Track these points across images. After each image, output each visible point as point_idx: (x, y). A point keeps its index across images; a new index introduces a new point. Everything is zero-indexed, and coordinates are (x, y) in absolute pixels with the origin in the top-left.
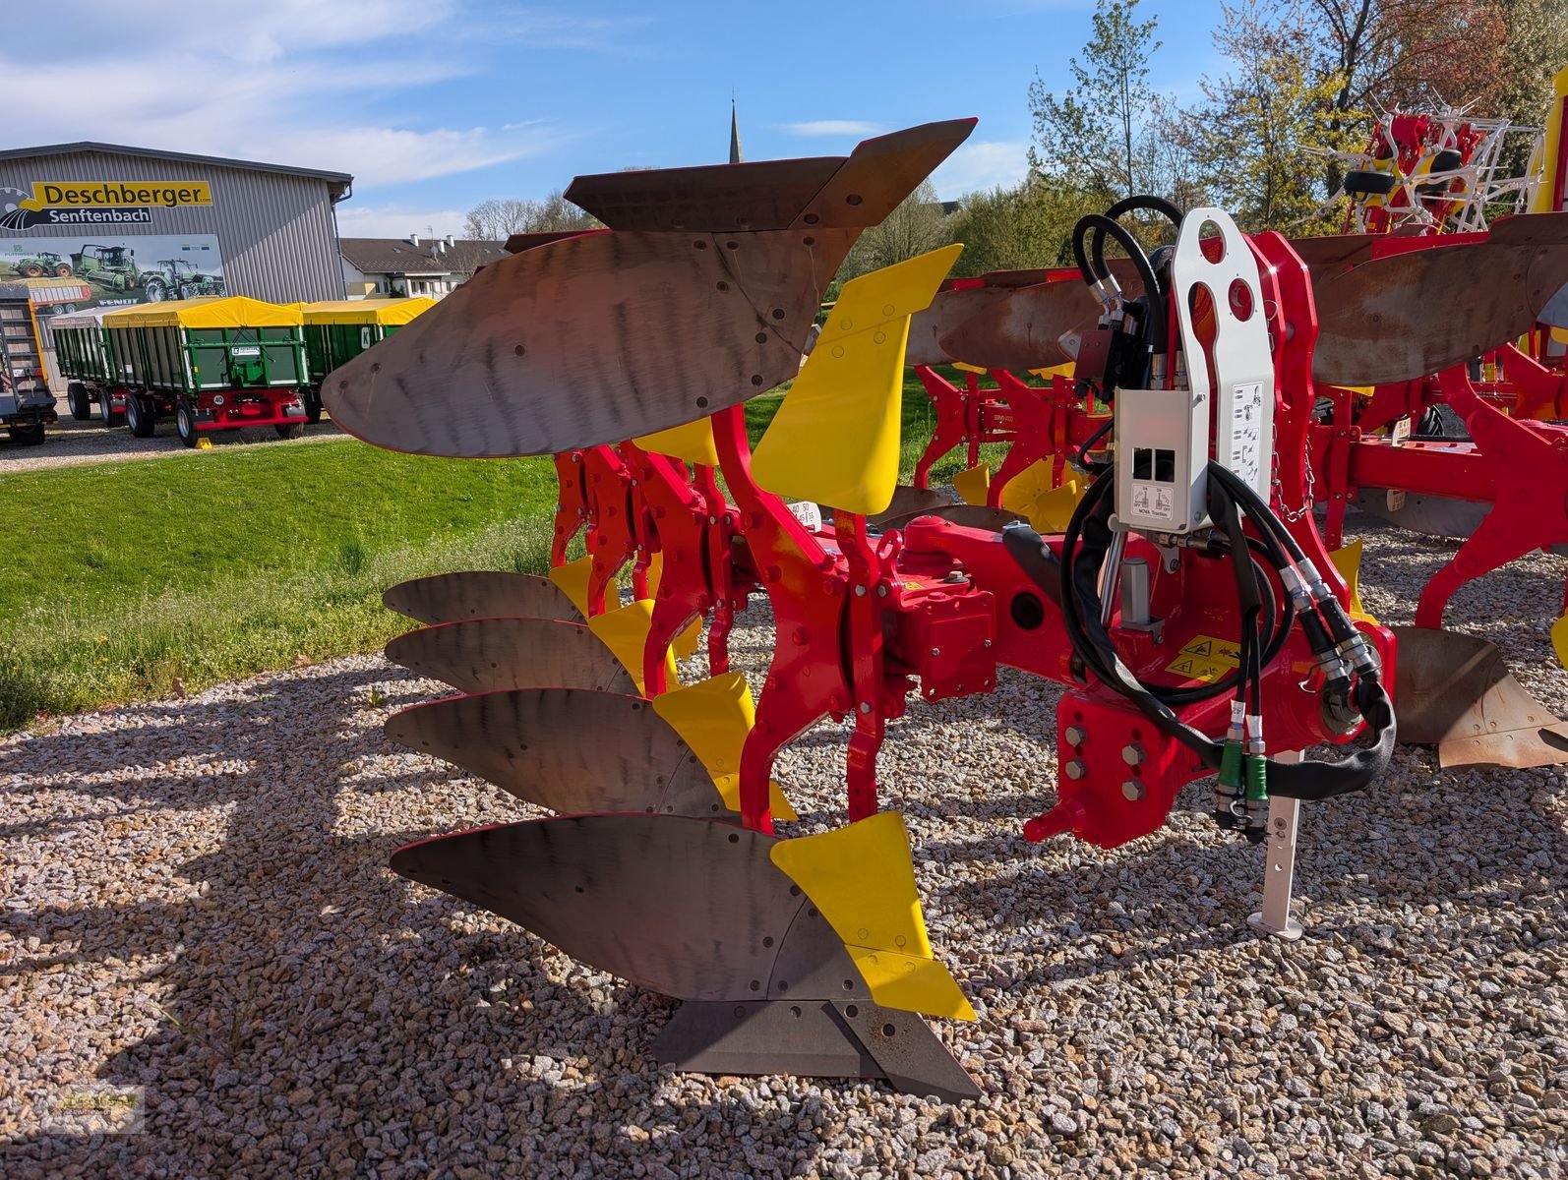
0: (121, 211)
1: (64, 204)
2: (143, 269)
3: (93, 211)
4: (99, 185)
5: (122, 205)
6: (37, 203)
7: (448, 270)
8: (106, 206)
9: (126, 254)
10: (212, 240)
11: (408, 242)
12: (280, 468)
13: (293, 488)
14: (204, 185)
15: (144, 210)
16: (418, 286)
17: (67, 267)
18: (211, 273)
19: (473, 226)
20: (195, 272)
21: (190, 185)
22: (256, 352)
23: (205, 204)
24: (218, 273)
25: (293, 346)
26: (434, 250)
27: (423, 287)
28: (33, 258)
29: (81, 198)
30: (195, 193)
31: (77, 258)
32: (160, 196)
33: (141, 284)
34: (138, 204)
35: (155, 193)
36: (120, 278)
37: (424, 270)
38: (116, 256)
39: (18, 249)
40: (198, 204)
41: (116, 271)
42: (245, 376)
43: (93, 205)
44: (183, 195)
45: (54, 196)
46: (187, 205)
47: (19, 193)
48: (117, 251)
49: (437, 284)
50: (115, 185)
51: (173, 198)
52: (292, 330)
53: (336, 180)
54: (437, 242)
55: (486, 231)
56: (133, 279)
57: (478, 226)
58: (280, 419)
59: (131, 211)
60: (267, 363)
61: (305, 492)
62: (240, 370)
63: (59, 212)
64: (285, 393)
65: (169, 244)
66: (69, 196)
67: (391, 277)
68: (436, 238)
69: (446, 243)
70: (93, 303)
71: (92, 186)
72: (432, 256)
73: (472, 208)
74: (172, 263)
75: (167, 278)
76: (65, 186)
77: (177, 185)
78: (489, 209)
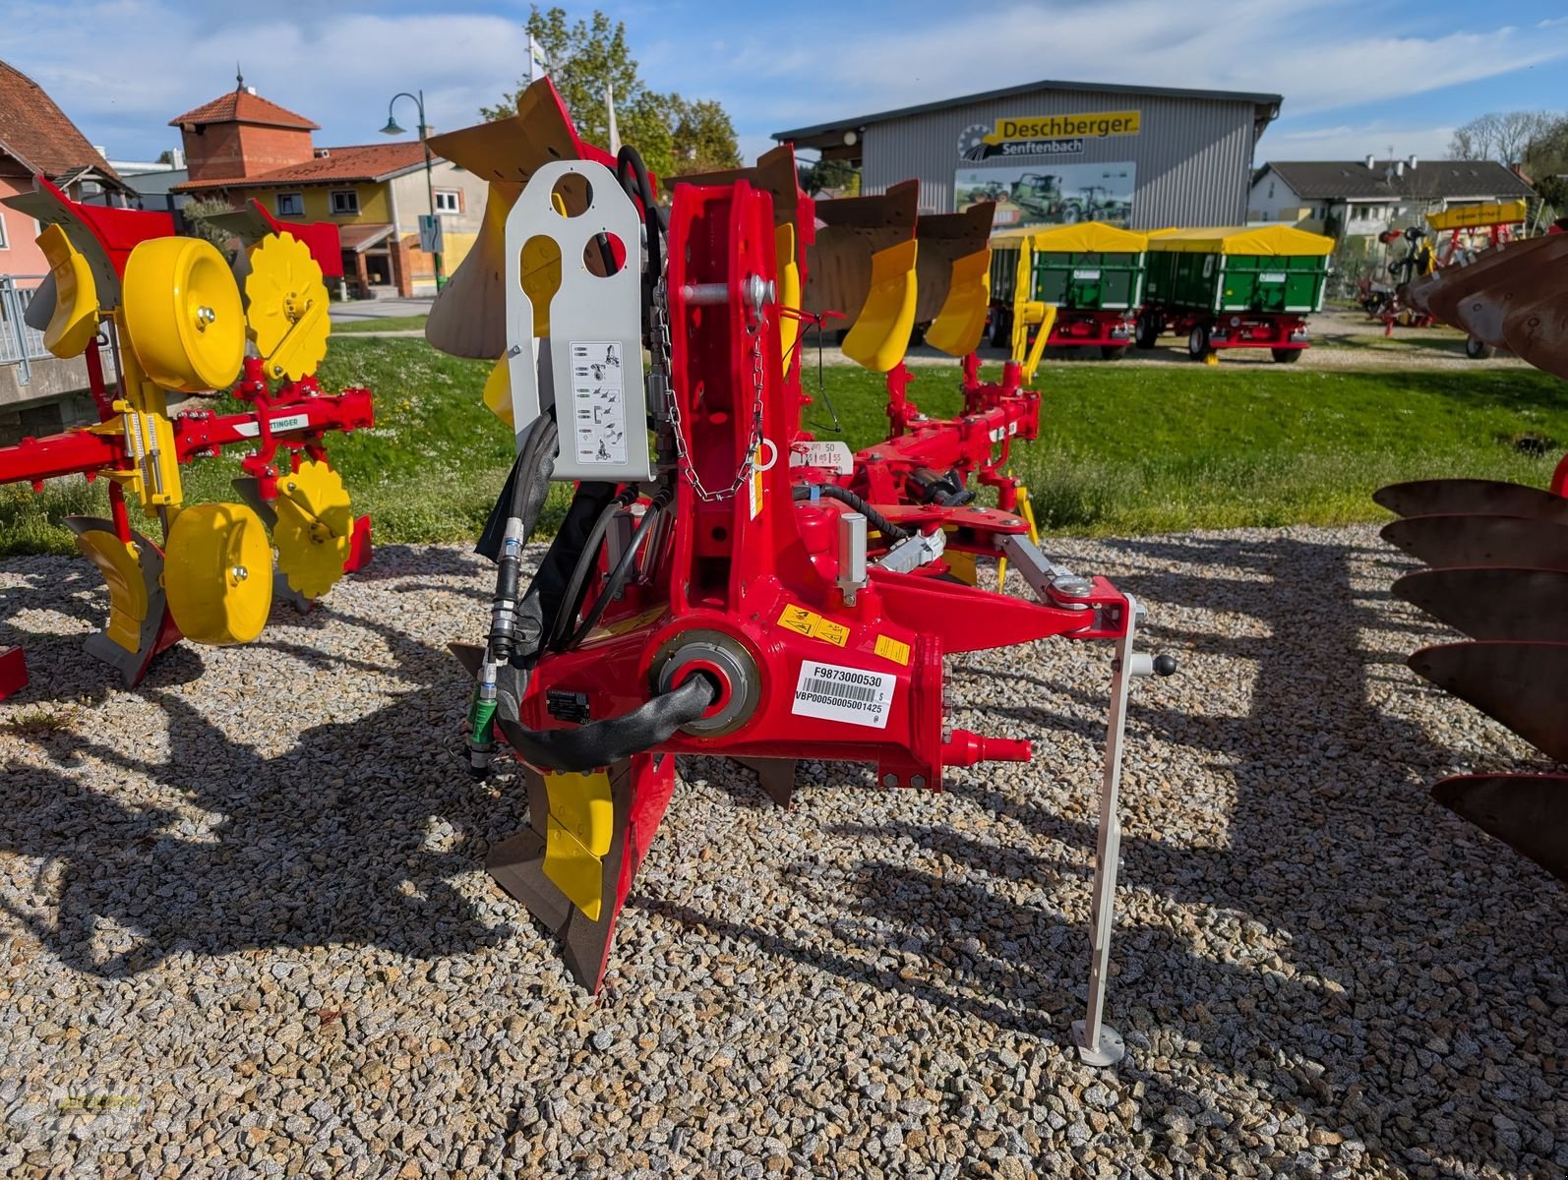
0: (1060, 142)
1: (1017, 138)
2: (1065, 195)
3: (1037, 143)
4: (1047, 119)
5: (1063, 136)
6: (995, 138)
7: (1398, 194)
8: (1048, 138)
9: (1055, 182)
10: (1130, 168)
11: (1363, 165)
12: (1080, 387)
13: (1083, 406)
14: (1135, 115)
15: (1080, 140)
16: (1359, 212)
17: (1006, 193)
18: (1121, 199)
19: (1459, 143)
20: (1109, 198)
21: (1122, 114)
22: (1096, 275)
23: (1132, 133)
24: (1129, 199)
25: (1132, 272)
26: (1390, 172)
27: (1364, 213)
28: (983, 186)
29: (1031, 132)
30: (1127, 122)
31: (1015, 186)
32: (1095, 127)
33: (1061, 208)
34: (1076, 135)
35: (1092, 124)
36: (1045, 204)
37: (1370, 195)
38: (1046, 185)
39: (973, 178)
40: (1127, 133)
41: (1044, 197)
42: (1081, 297)
43: (1040, 137)
44: (1116, 124)
45: (1011, 129)
46: (1117, 134)
47: (985, 129)
48: (1048, 179)
49: (1382, 211)
50: (1059, 118)
51: (1105, 127)
52: (1134, 256)
53: (1266, 102)
54: (1394, 164)
55: (1475, 148)
56: (1056, 204)
57: (1466, 143)
58: (1104, 341)
59: (1067, 141)
60: (1103, 285)
61: (1090, 412)
62: (1076, 291)
63: (1011, 144)
64: (1115, 316)
65: (1091, 172)
66: (1023, 130)
67: (1331, 202)
68: (1395, 158)
69: (1407, 165)
70: (1020, 225)
71: (1040, 120)
72: (1384, 179)
73: (1464, 122)
74: (1091, 190)
75: (1084, 202)
76: (1020, 121)
77: (1111, 115)
78: (1487, 123)
